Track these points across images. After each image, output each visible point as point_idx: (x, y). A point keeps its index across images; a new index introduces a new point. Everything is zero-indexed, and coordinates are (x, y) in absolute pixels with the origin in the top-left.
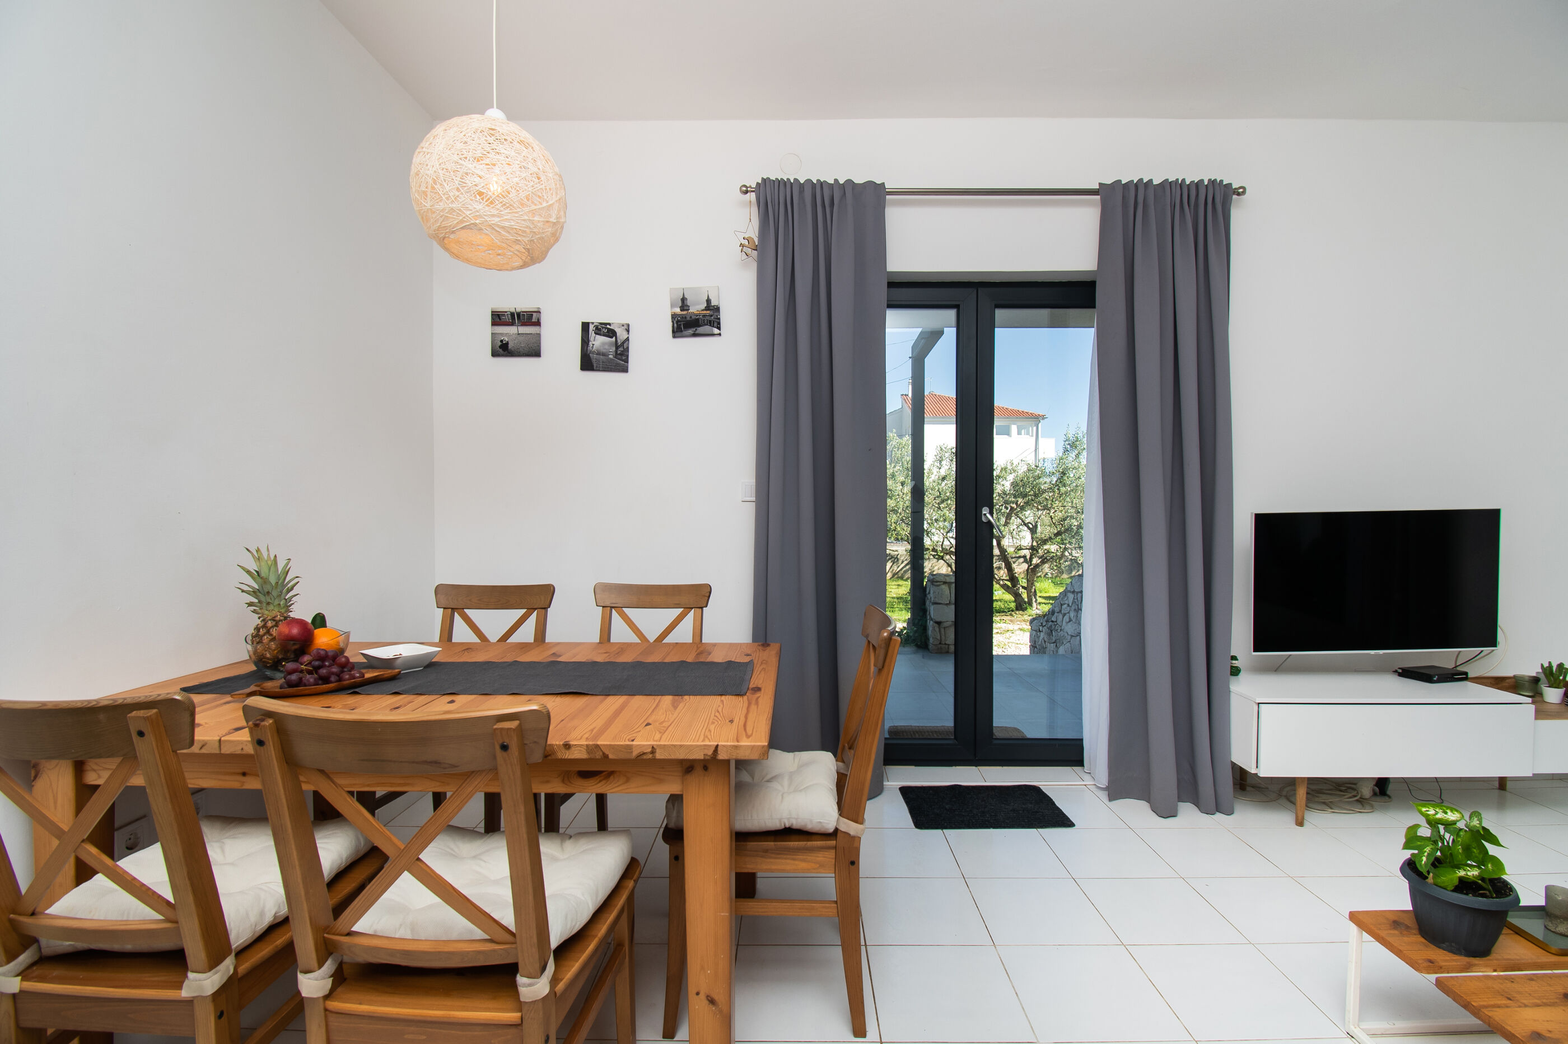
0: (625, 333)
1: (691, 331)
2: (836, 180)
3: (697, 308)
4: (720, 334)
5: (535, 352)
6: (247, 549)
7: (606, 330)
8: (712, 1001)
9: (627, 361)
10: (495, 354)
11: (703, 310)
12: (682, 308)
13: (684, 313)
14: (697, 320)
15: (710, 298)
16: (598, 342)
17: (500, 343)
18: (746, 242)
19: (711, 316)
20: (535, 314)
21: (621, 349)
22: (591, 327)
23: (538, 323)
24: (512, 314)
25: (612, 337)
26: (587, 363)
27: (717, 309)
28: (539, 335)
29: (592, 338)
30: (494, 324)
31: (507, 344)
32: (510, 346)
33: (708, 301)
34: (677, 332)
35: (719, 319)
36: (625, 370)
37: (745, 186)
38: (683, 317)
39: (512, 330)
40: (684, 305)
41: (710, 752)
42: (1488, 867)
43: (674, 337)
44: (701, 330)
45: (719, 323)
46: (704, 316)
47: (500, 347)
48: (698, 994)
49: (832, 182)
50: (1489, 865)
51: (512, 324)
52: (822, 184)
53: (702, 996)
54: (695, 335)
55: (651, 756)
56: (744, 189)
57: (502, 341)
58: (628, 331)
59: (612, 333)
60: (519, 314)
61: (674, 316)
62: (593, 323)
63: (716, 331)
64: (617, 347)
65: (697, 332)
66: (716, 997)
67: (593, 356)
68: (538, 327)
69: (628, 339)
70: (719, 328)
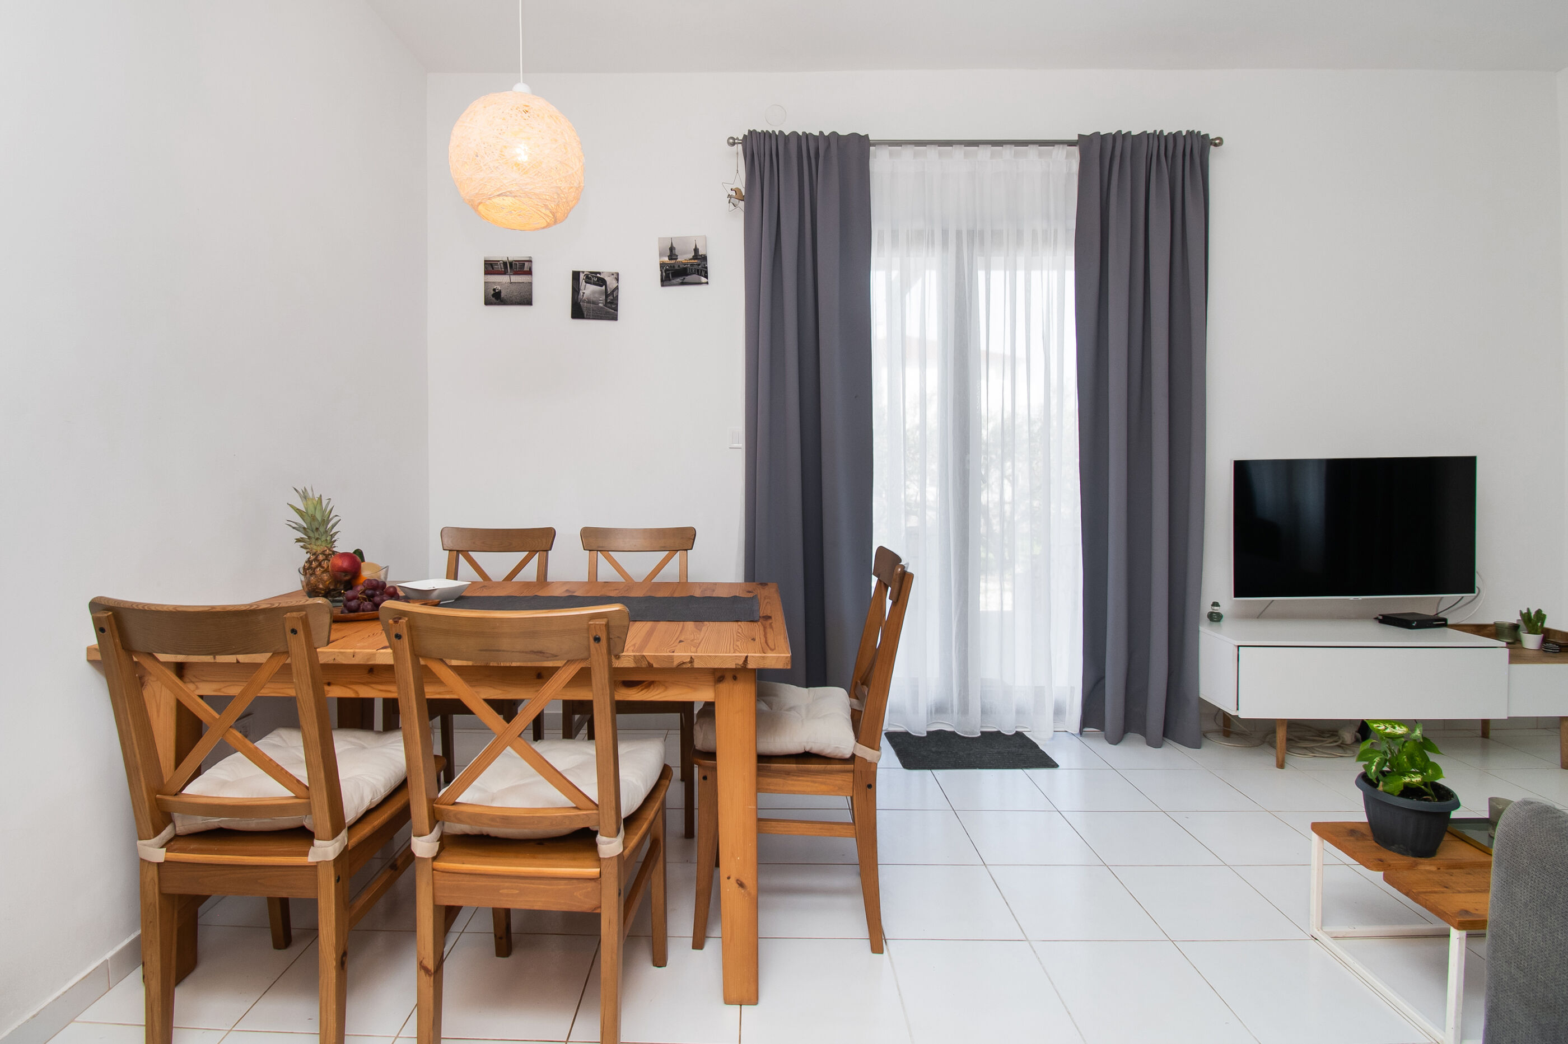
0: (615, 282)
1: (679, 280)
2: (821, 133)
3: (685, 257)
4: (707, 283)
5: (526, 300)
6: (295, 489)
7: (596, 279)
8: (741, 885)
9: (616, 310)
10: (487, 302)
11: (691, 259)
12: (671, 257)
13: (673, 262)
14: (686, 269)
15: (698, 247)
16: (588, 290)
17: (493, 292)
18: (733, 193)
19: (699, 265)
20: (526, 263)
21: (611, 297)
22: (582, 276)
23: (530, 272)
24: (505, 263)
25: (602, 286)
26: (578, 311)
27: (704, 258)
28: (531, 284)
29: (582, 287)
30: (487, 273)
31: (500, 292)
32: (503, 295)
33: (696, 250)
34: (665, 280)
35: (706, 268)
36: (615, 318)
37: (732, 138)
38: (672, 266)
39: (504, 279)
40: (672, 253)
41: (741, 662)
42: (1428, 772)
43: (662, 285)
44: (688, 279)
45: (706, 272)
46: (692, 265)
47: (493, 295)
48: (729, 878)
49: (817, 134)
50: (1430, 771)
51: (505, 273)
52: (807, 136)
53: (733, 880)
54: (683, 284)
55: (689, 665)
56: (731, 141)
57: (494, 290)
58: (617, 280)
59: (601, 282)
60: (511, 263)
61: (662, 265)
62: (583, 272)
63: (704, 280)
64: (607, 296)
65: (685, 281)
66: (745, 881)
67: (584, 305)
68: (530, 276)
69: (617, 288)
70: (706, 277)
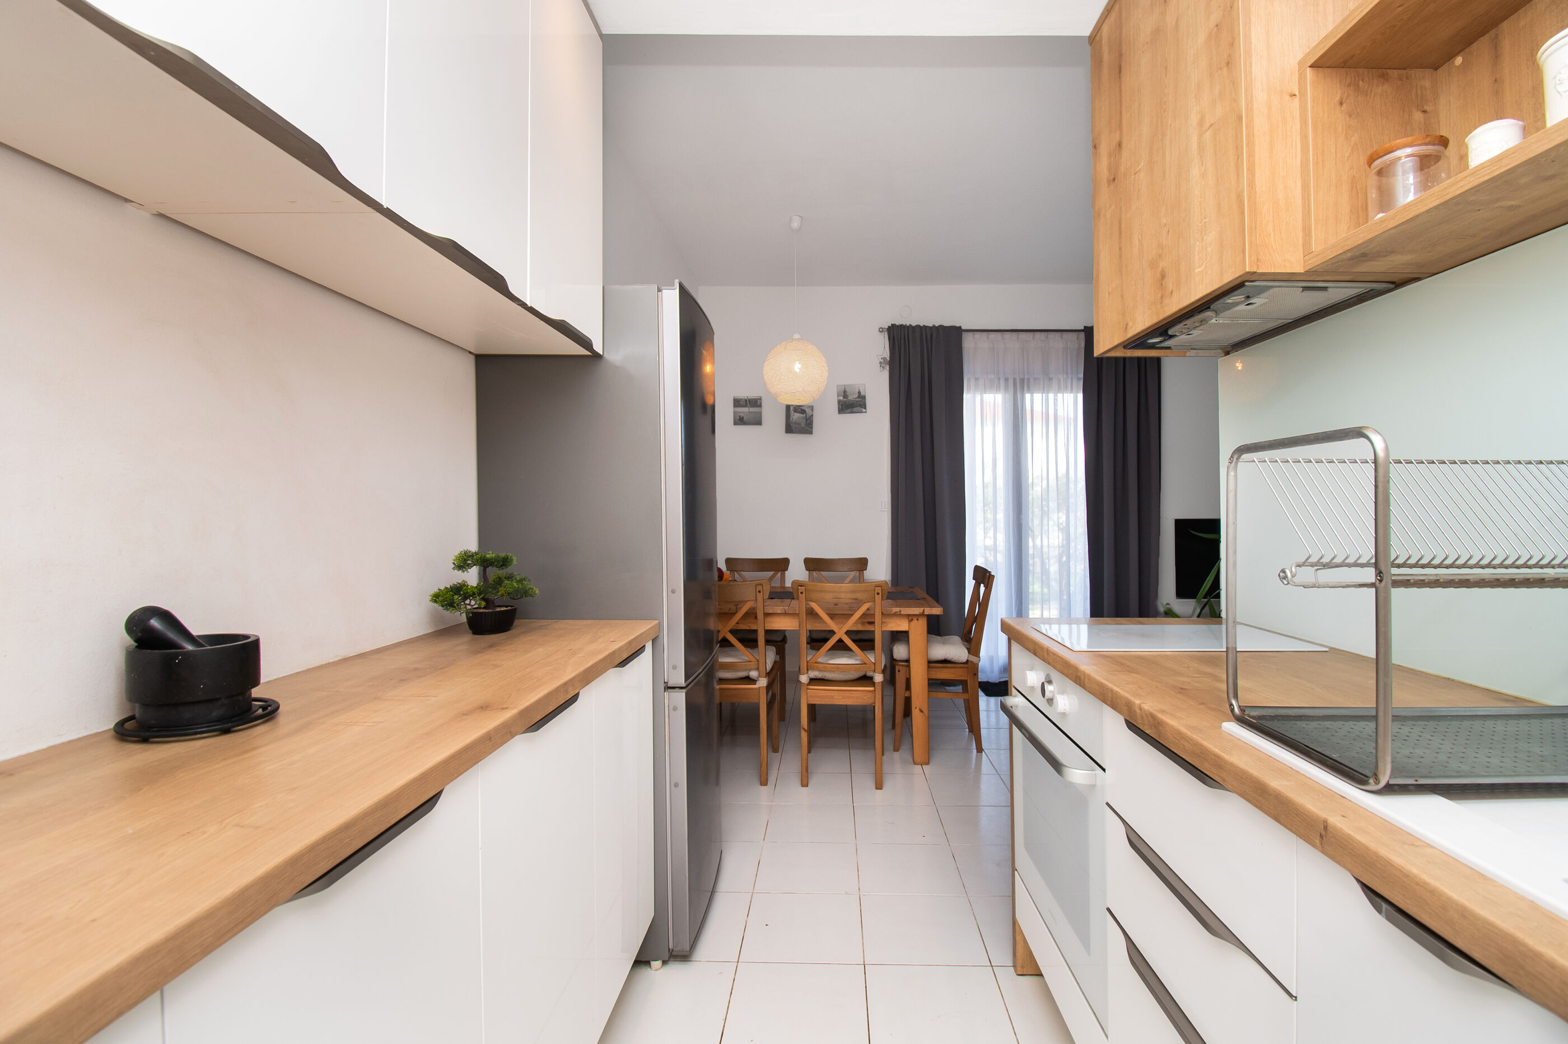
0: (811, 411)
1: (849, 410)
3: (852, 397)
4: (866, 412)
5: (758, 422)
7: (800, 409)
8: (921, 711)
9: (812, 428)
10: (735, 424)
11: (856, 398)
12: (844, 397)
13: (845, 399)
14: (853, 404)
15: (861, 391)
16: (796, 416)
17: (738, 418)
18: (882, 361)
19: (861, 401)
20: (758, 400)
21: (809, 421)
22: (792, 408)
23: (760, 406)
24: (746, 401)
25: (803, 414)
26: (789, 429)
27: (864, 397)
28: (761, 413)
29: (792, 415)
30: (735, 406)
31: (743, 417)
32: (745, 419)
33: (859, 393)
34: (841, 410)
35: (865, 403)
36: (811, 433)
38: (844, 402)
39: (745, 410)
40: (845, 394)
41: (921, 612)
43: (839, 413)
44: (855, 409)
45: (865, 406)
46: (857, 401)
47: (739, 420)
48: (916, 708)
49: (932, 326)
51: (746, 406)
52: (925, 327)
53: (918, 709)
54: (851, 412)
56: (881, 329)
57: (740, 416)
58: (812, 410)
59: (803, 412)
60: (749, 400)
61: (839, 402)
62: (792, 405)
63: (864, 410)
64: (807, 420)
65: (853, 411)
67: (793, 426)
68: (760, 408)
69: (812, 415)
70: (865, 408)
